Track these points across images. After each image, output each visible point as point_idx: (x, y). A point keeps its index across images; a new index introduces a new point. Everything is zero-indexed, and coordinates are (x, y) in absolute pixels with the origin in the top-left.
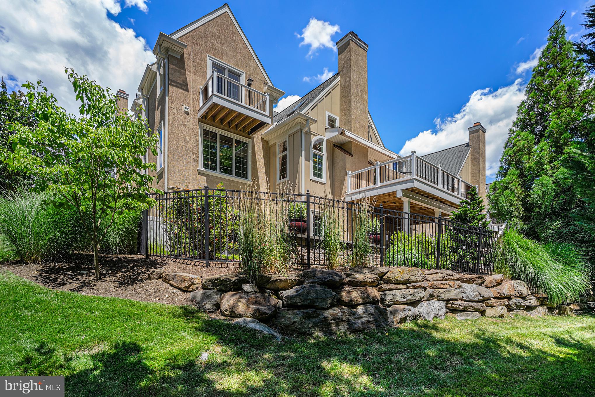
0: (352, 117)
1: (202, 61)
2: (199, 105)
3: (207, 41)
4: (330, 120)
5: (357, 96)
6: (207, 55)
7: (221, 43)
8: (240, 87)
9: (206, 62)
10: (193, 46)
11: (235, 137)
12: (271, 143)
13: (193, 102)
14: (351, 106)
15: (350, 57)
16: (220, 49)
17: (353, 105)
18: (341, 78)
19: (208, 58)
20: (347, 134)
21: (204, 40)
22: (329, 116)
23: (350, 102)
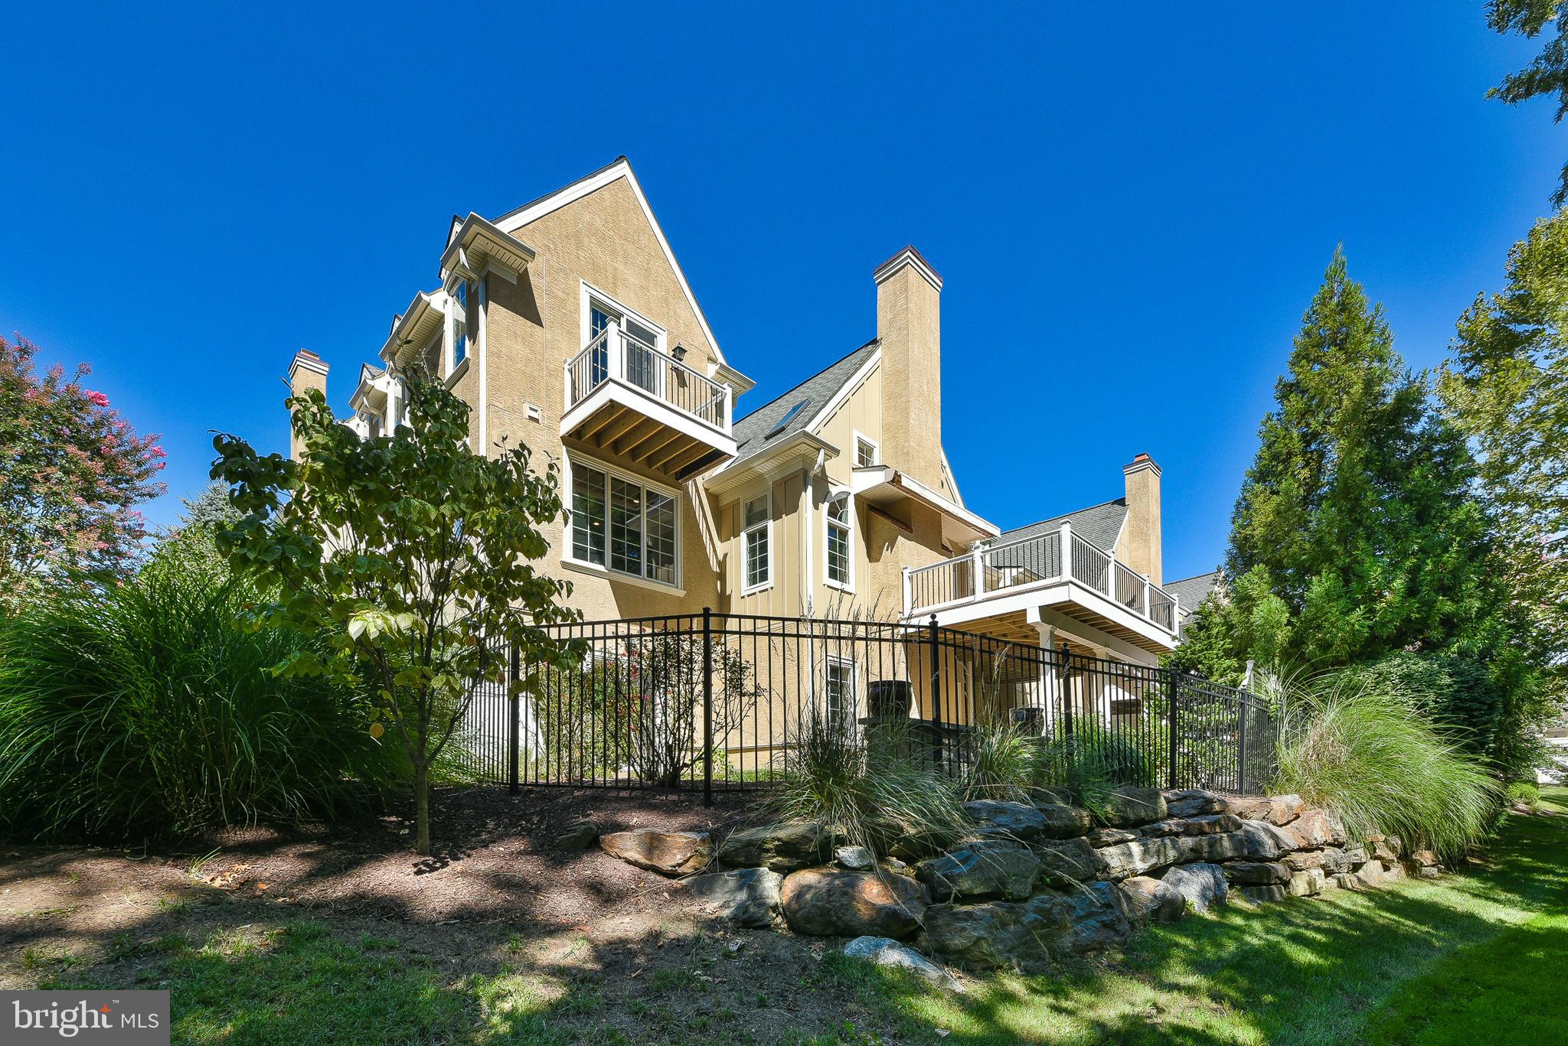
0: (912, 444)
1: (568, 294)
2: (562, 403)
3: (579, 245)
4: (861, 450)
5: (921, 394)
6: (582, 280)
7: (613, 253)
8: (657, 360)
9: (577, 299)
10: (548, 255)
11: (647, 484)
12: (725, 501)
13: (548, 396)
14: (907, 417)
15: (907, 303)
16: (609, 269)
17: (912, 415)
18: (885, 354)
19: (583, 288)
20: (905, 482)
21: (572, 241)
22: (860, 441)
23: (907, 408)
